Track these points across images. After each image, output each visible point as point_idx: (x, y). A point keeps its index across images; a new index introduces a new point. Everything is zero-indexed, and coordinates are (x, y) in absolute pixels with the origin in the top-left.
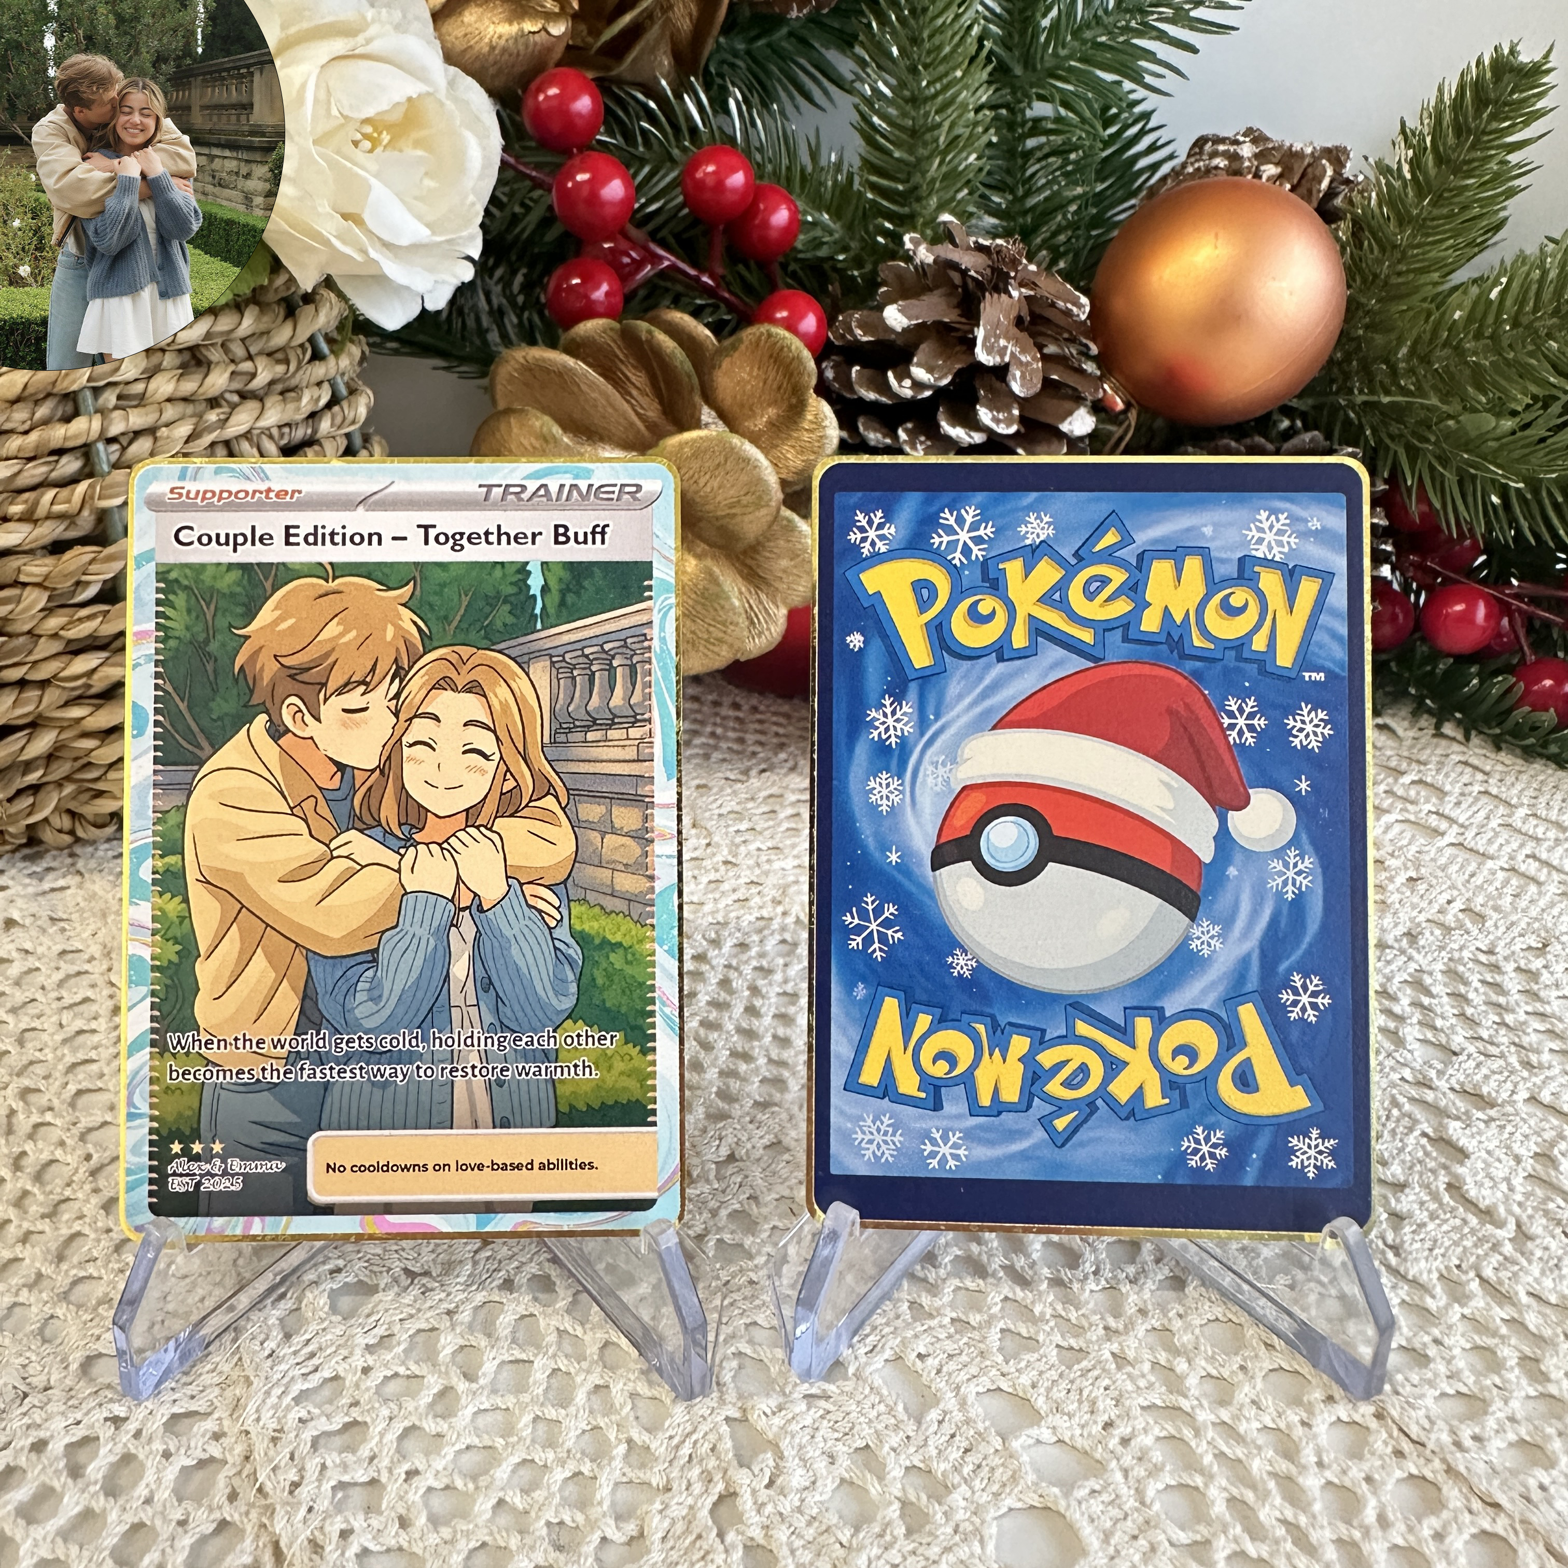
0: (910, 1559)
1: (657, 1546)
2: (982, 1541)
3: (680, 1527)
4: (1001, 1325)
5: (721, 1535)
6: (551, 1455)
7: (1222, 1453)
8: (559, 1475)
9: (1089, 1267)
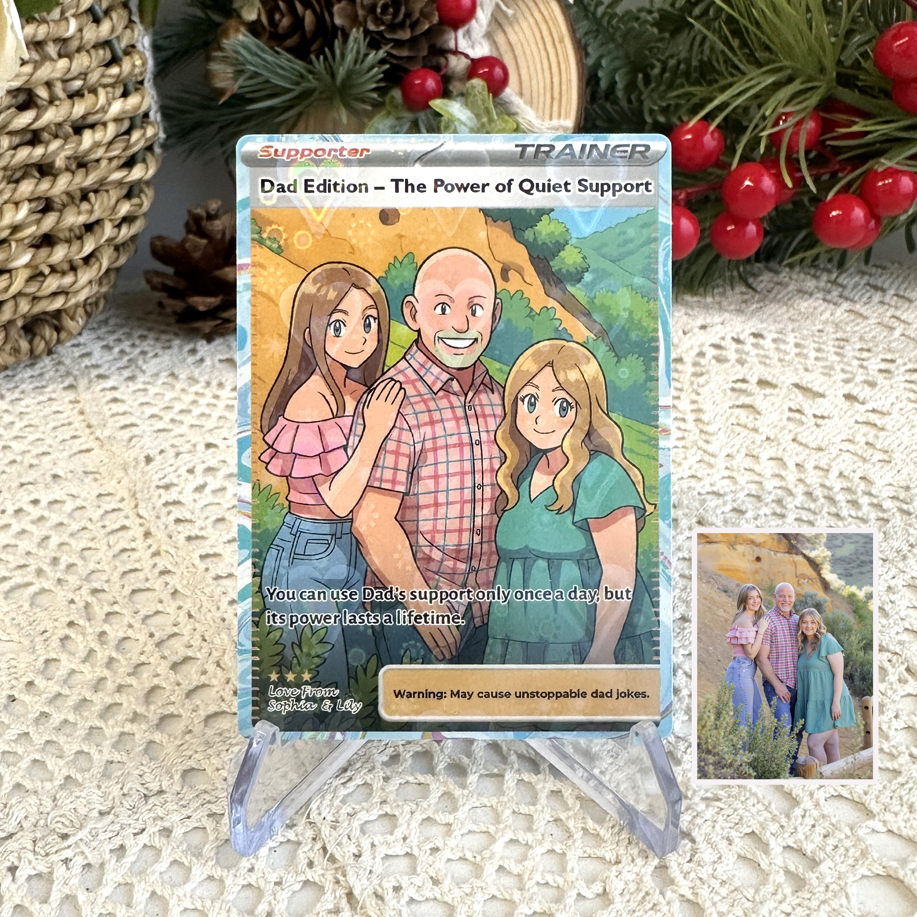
0: (799, 909)
1: (618, 899)
2: (847, 897)
3: (632, 887)
5: (662, 893)
6: (530, 837)
8: (539, 850)
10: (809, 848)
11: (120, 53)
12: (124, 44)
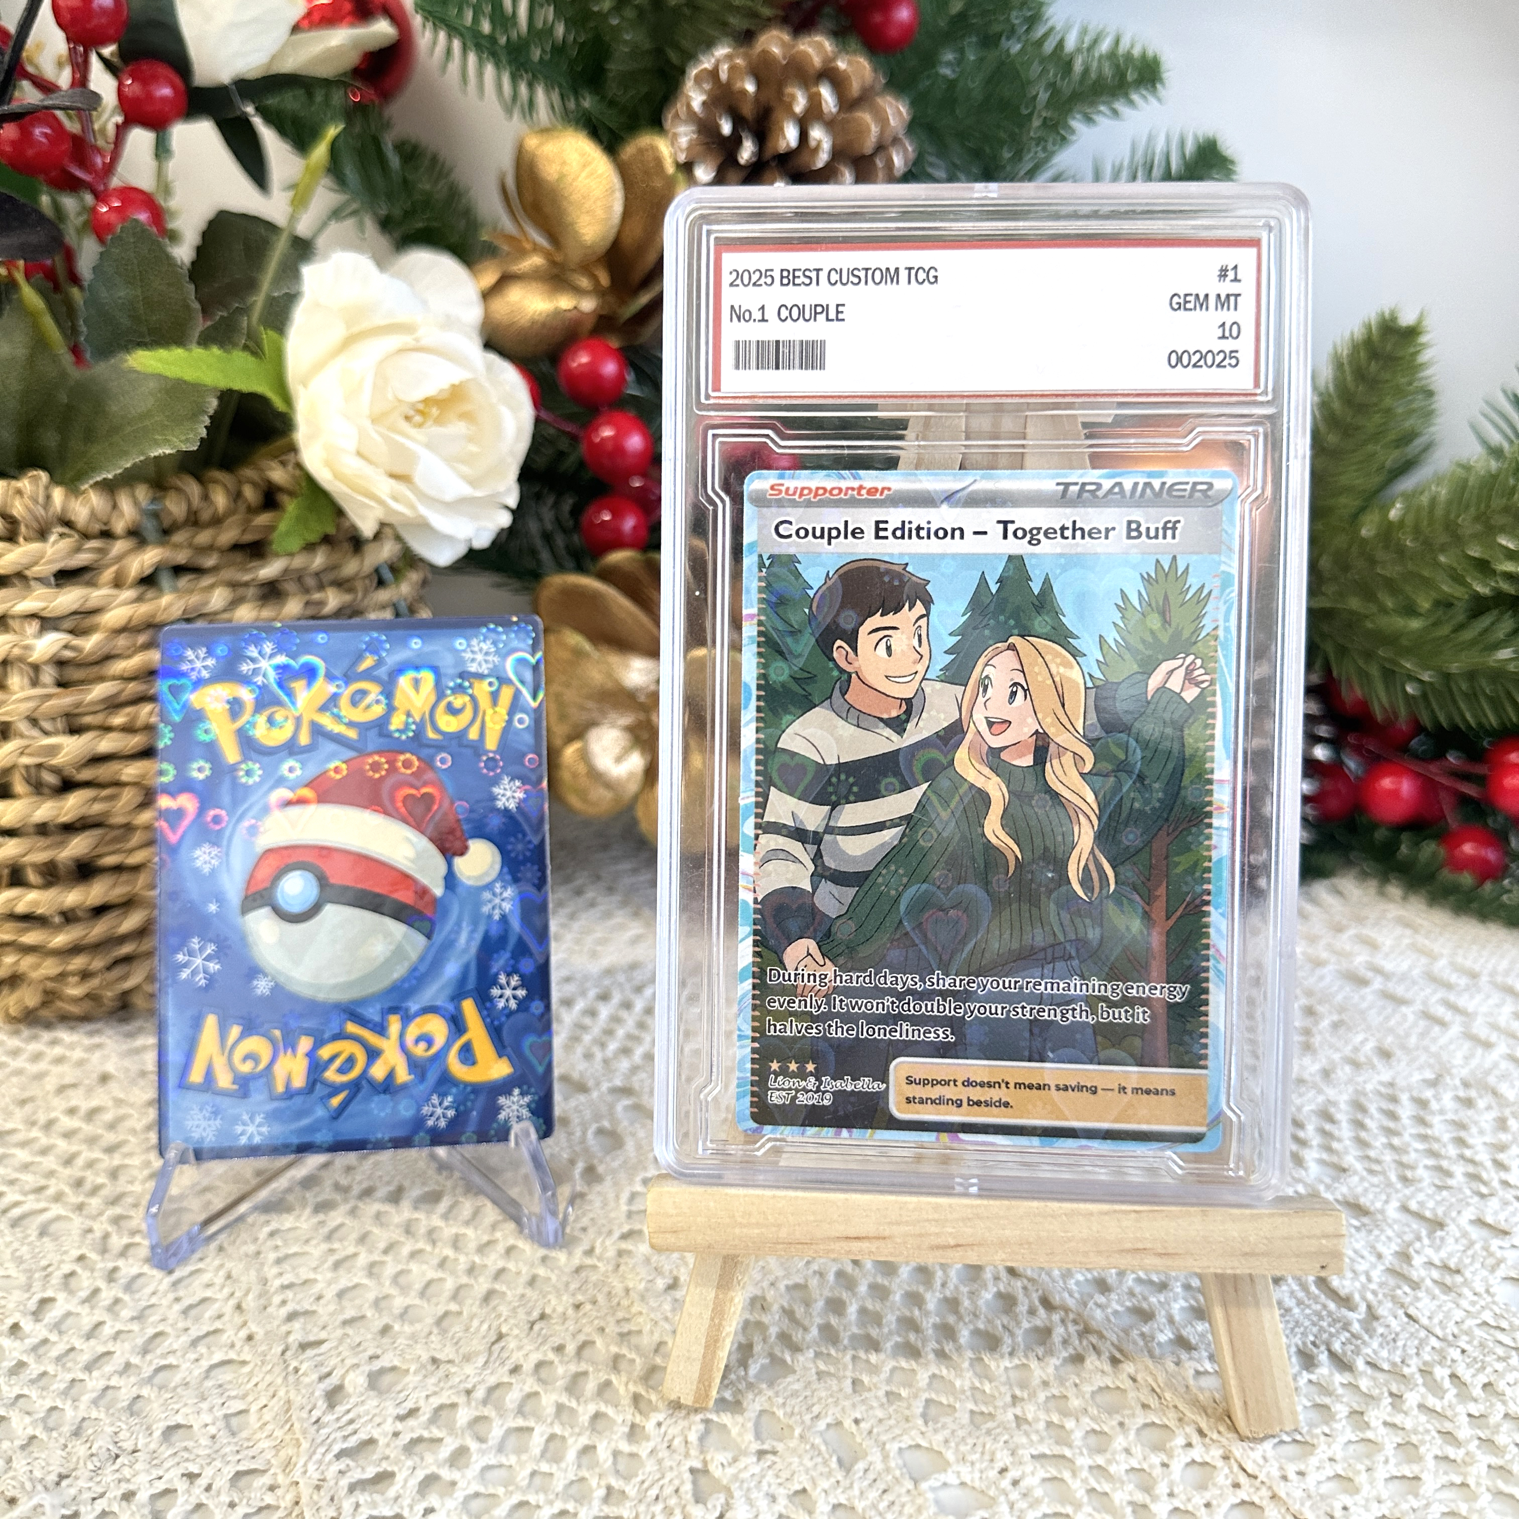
4: (926, 1395)
7: (1093, 1490)
9: (1006, 1349)
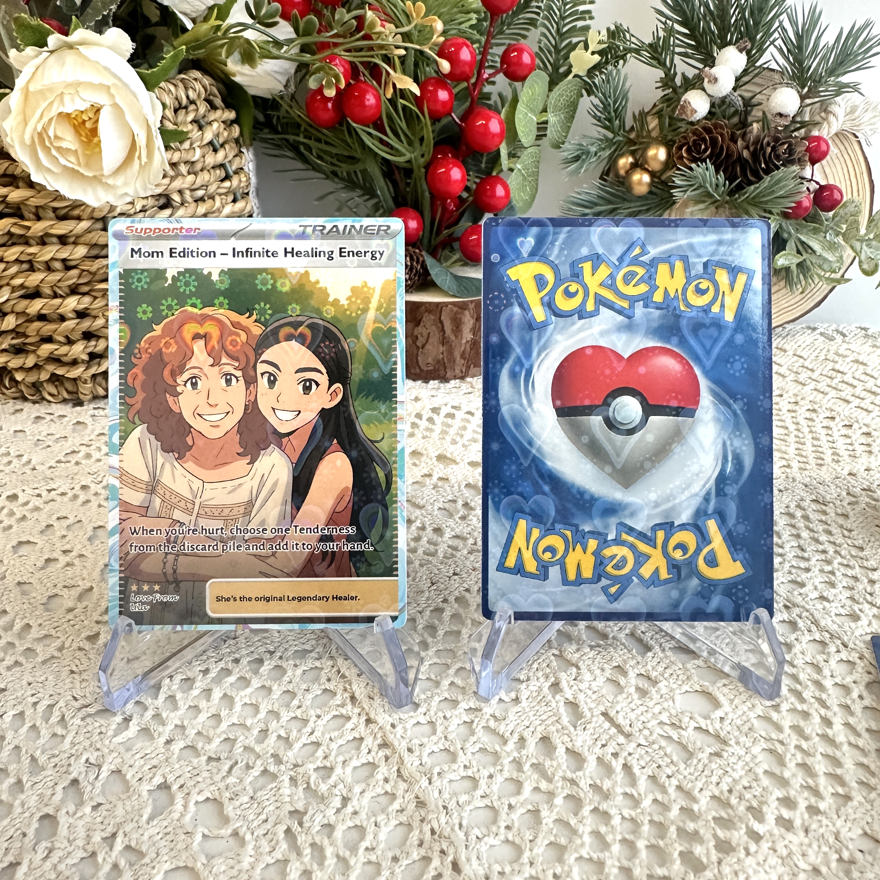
10: (653, 674)
11: (231, 173)
12: (234, 168)
